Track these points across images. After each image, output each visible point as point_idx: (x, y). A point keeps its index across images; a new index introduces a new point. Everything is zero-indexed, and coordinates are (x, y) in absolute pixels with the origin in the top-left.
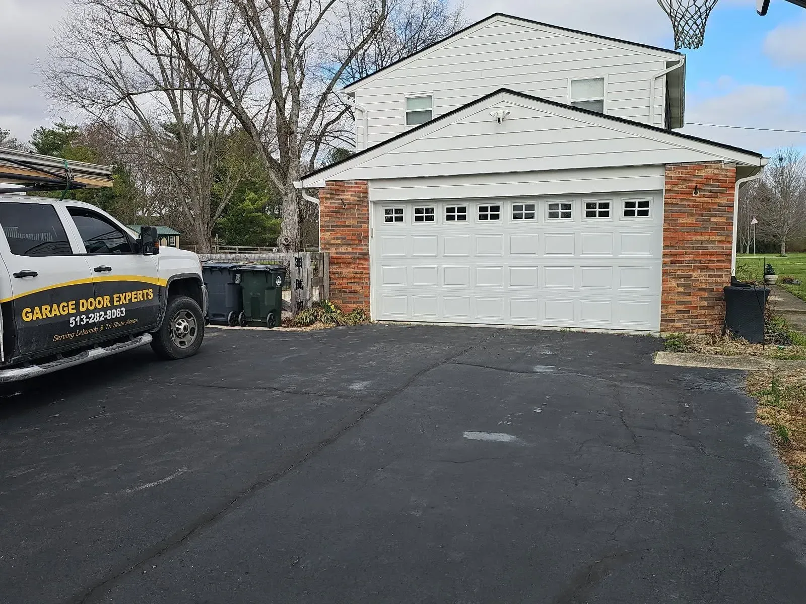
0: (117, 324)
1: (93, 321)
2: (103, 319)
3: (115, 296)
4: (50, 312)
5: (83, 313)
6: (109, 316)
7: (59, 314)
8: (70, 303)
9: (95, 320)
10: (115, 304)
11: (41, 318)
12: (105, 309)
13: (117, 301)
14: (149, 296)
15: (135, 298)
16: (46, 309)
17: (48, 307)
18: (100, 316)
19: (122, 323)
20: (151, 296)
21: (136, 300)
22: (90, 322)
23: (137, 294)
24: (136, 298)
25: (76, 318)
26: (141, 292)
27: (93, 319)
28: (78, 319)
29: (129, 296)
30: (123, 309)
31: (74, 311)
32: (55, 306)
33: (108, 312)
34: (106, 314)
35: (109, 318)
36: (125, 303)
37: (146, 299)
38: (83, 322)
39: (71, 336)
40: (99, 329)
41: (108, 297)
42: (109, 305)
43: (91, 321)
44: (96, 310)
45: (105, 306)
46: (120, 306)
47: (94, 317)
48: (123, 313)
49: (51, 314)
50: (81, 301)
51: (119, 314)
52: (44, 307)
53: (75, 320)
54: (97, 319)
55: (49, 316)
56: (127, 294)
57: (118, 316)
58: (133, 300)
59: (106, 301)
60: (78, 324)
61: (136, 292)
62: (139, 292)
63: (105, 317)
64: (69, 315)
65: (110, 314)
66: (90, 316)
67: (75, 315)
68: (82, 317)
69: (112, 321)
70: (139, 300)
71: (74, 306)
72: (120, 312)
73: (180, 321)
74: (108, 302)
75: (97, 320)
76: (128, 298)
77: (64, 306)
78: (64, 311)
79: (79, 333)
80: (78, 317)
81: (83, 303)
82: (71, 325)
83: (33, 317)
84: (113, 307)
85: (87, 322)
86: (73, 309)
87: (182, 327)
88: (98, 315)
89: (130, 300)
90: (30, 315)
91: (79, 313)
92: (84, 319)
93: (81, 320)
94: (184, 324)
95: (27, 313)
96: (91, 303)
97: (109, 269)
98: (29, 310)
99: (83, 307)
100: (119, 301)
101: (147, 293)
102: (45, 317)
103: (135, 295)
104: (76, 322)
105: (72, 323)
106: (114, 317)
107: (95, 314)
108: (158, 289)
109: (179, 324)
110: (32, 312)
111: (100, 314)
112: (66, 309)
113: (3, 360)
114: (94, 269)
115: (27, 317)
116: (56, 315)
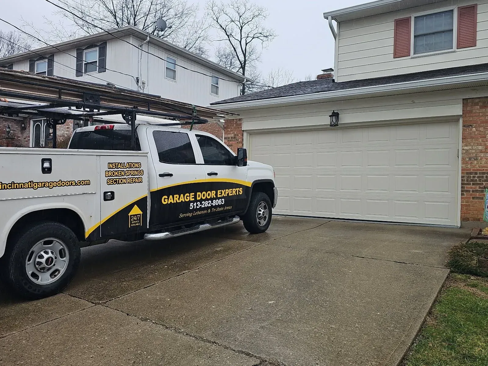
0: (219, 209)
2: (210, 205)
3: (219, 191)
4: (179, 199)
5: (199, 201)
7: (184, 201)
8: (191, 194)
9: (206, 206)
10: (219, 196)
11: (173, 202)
12: (212, 199)
13: (220, 195)
16: (176, 197)
17: (178, 196)
19: (222, 209)
20: (241, 192)
21: (231, 195)
23: (232, 191)
24: (232, 193)
25: (194, 204)
27: (204, 205)
28: (195, 204)
29: (227, 191)
30: (223, 200)
31: (193, 199)
32: (182, 195)
33: (214, 201)
34: (212, 202)
35: (214, 205)
36: (224, 195)
37: (238, 194)
39: (190, 215)
40: (207, 212)
41: (214, 192)
42: (215, 197)
43: (203, 206)
44: (207, 199)
45: (212, 197)
46: (221, 198)
47: (205, 204)
52: (175, 196)
53: (193, 205)
54: (206, 205)
55: (178, 201)
56: (226, 190)
57: (220, 204)
58: (230, 195)
59: (213, 194)
60: (195, 208)
62: (234, 189)
63: (212, 204)
64: (190, 202)
65: (215, 203)
66: (202, 203)
68: (197, 204)
69: (216, 207)
70: (233, 195)
71: (193, 196)
72: (221, 202)
73: (260, 209)
74: (214, 195)
75: (207, 206)
76: (226, 193)
77: (187, 196)
78: (187, 199)
79: (195, 213)
80: (195, 203)
81: (199, 195)
82: (190, 208)
83: (168, 201)
84: (217, 198)
85: (200, 207)
86: (192, 198)
87: (261, 213)
88: (207, 203)
89: (228, 194)
90: (166, 200)
91: (196, 201)
92: (199, 205)
93: (197, 205)
94: (262, 211)
95: (165, 199)
96: (204, 195)
97: (216, 174)
98: (166, 197)
99: (199, 197)
100: (221, 194)
101: (239, 190)
104: (194, 206)
105: (191, 207)
106: (217, 204)
107: (206, 202)
108: (246, 188)
109: (260, 211)
110: (168, 199)
111: (209, 202)
112: (189, 198)
113: (148, 227)
114: (208, 174)
115: (165, 201)
116: (182, 201)
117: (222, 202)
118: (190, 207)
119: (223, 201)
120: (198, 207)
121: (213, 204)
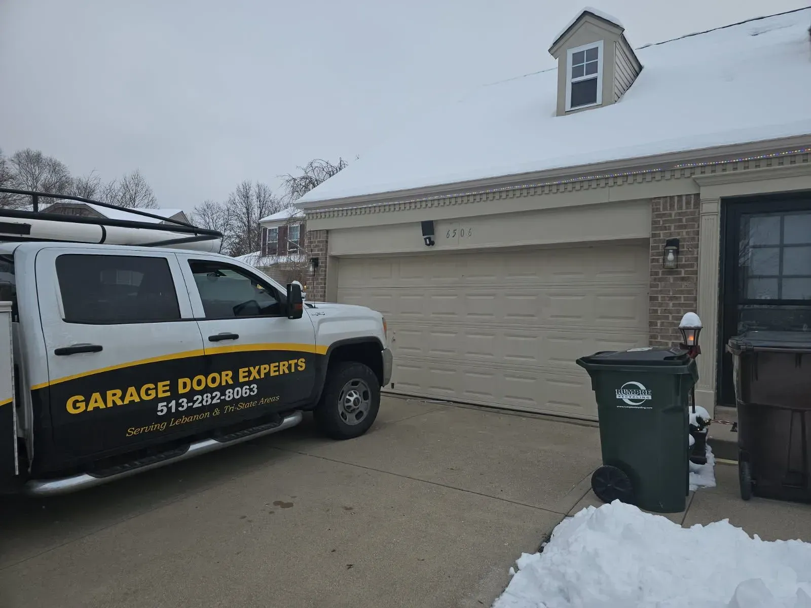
0: (242, 406)
1: (200, 405)
2: (219, 401)
3: (241, 371)
4: (122, 398)
5: (183, 396)
6: (229, 397)
7: (137, 400)
8: (160, 384)
9: (204, 403)
10: (241, 380)
11: (102, 406)
12: (222, 389)
13: (244, 377)
14: (299, 369)
15: (275, 371)
16: (114, 395)
17: (119, 392)
18: (212, 398)
19: (253, 404)
20: (301, 367)
21: (277, 373)
22: (194, 407)
23: (279, 366)
24: (278, 370)
25: (169, 403)
26: (286, 363)
27: (201, 402)
28: (173, 403)
29: (265, 369)
30: (255, 386)
31: (168, 394)
32: (132, 390)
33: (227, 392)
34: (223, 394)
35: (227, 399)
36: (258, 377)
37: (293, 370)
38: (183, 407)
39: (162, 427)
40: (211, 414)
41: (230, 373)
42: (231, 382)
43: (196, 405)
44: (207, 390)
45: (224, 383)
46: (249, 383)
47: (203, 399)
48: (254, 392)
49: (123, 402)
50: (181, 381)
51: (246, 393)
52: (109, 393)
53: (167, 406)
54: (207, 401)
55: (119, 403)
56: (263, 367)
57: (244, 395)
58: (272, 374)
59: (227, 377)
60: (173, 410)
61: (277, 364)
62: (281, 364)
63: (223, 398)
64: (157, 400)
65: (230, 394)
66: (195, 398)
67: (168, 400)
68: (180, 401)
69: (234, 402)
70: (281, 373)
71: (167, 388)
72: (248, 391)
73: (352, 392)
75: (208, 403)
76: (263, 372)
77: (148, 389)
79: (174, 421)
80: (174, 402)
81: (185, 383)
82: (159, 414)
83: (87, 406)
84: (236, 383)
85: (188, 407)
86: (164, 392)
87: (352, 399)
88: (210, 396)
89: (268, 373)
90: (81, 405)
91: (176, 396)
92: (185, 404)
93: (178, 405)
94: (355, 396)
95: (77, 402)
96: (199, 381)
97: (235, 337)
98: (81, 398)
99: (184, 388)
100: (248, 376)
102: (110, 405)
103: (275, 367)
105: (162, 411)
106: (237, 397)
107: (205, 395)
108: (312, 358)
109: (351, 395)
110: (87, 402)
111: (214, 395)
112: (153, 393)
113: (17, 473)
114: (209, 338)
115: (75, 407)
116: (132, 402)
117: (251, 390)
118: (159, 411)
119: (255, 389)
120: (180, 409)
121: (227, 396)
